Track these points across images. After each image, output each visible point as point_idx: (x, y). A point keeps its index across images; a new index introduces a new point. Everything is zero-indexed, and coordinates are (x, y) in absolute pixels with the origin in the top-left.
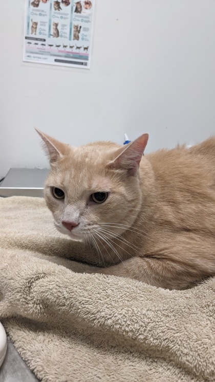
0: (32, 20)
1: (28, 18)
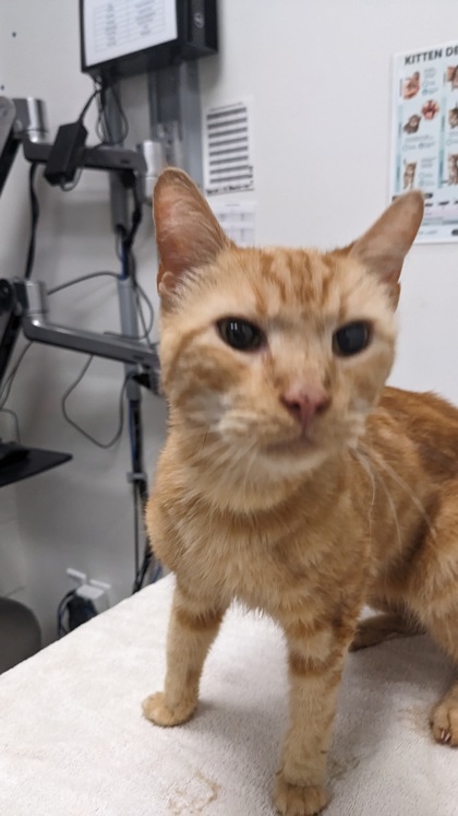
0: (405, 161)
1: (398, 158)
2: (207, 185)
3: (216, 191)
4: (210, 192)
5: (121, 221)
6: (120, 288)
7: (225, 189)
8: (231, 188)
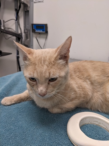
2: (34, 1)
3: (36, 2)
4: (35, 2)
5: (16, 8)
6: (16, 22)
7: (38, 2)
8: (39, 2)
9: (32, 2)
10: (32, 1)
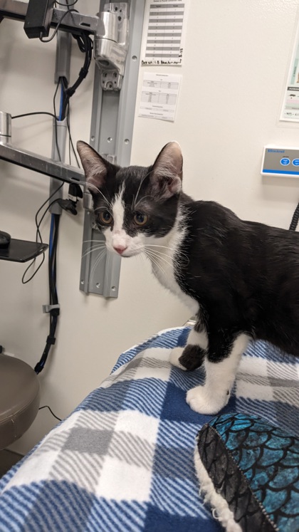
3: (150, 63)
4: (144, 63)
5: (64, 74)
6: (56, 126)
7: (157, 62)
8: (162, 62)
9: (135, 60)
10: (134, 57)
